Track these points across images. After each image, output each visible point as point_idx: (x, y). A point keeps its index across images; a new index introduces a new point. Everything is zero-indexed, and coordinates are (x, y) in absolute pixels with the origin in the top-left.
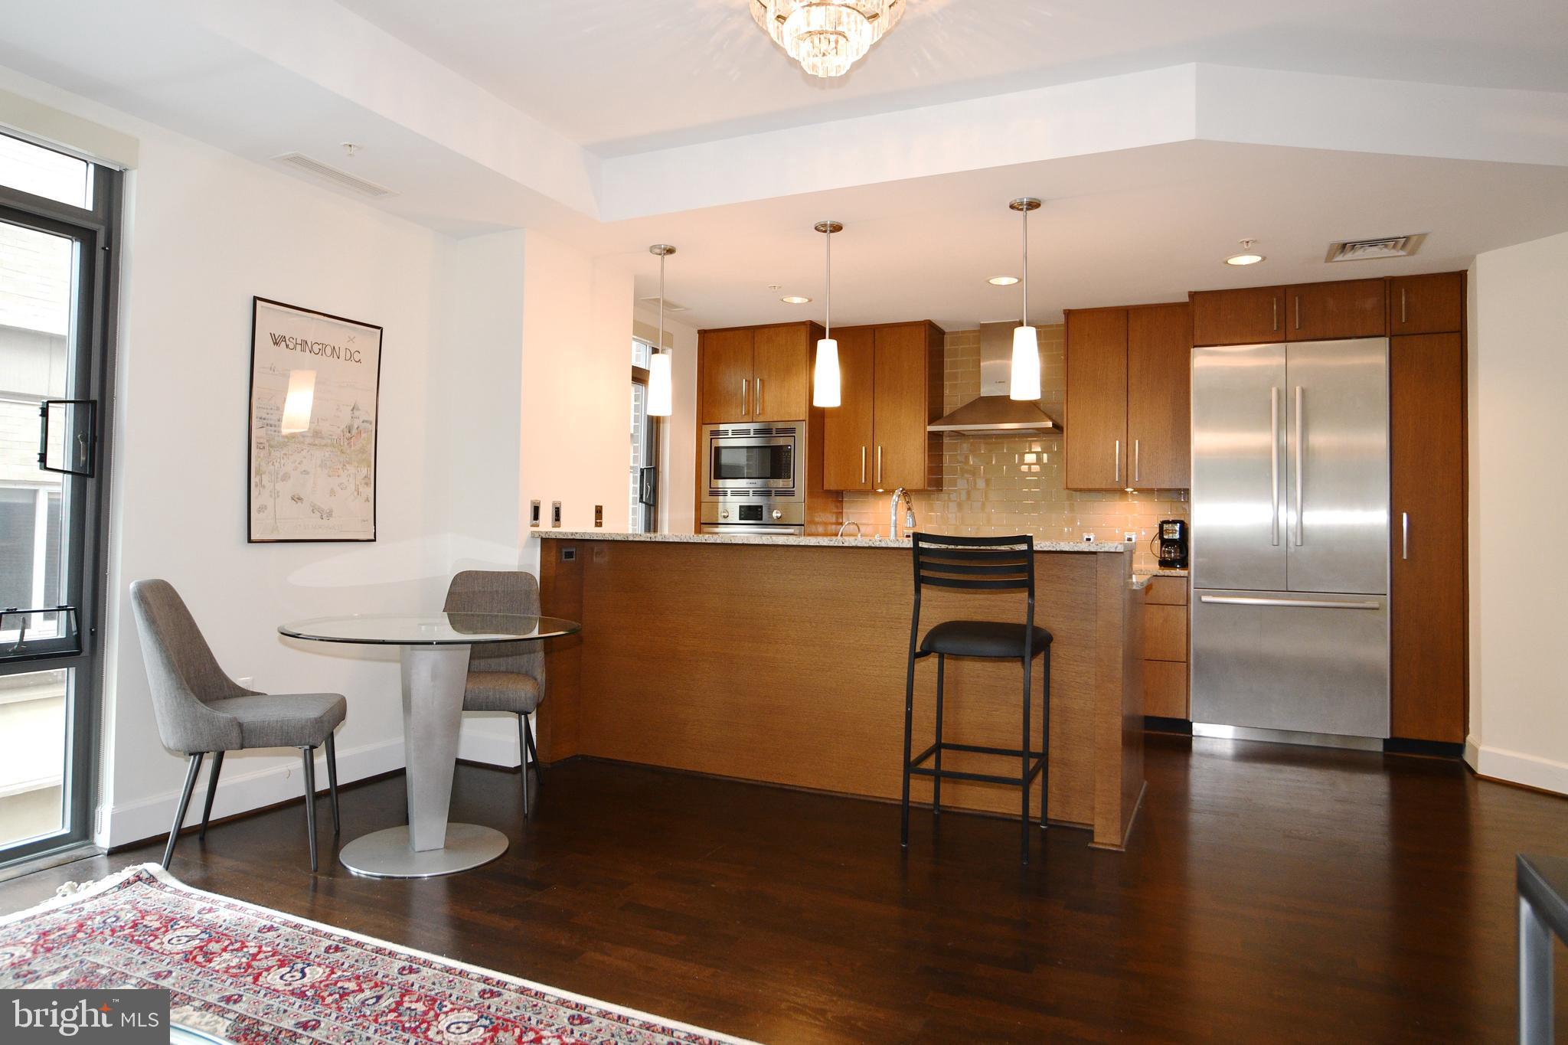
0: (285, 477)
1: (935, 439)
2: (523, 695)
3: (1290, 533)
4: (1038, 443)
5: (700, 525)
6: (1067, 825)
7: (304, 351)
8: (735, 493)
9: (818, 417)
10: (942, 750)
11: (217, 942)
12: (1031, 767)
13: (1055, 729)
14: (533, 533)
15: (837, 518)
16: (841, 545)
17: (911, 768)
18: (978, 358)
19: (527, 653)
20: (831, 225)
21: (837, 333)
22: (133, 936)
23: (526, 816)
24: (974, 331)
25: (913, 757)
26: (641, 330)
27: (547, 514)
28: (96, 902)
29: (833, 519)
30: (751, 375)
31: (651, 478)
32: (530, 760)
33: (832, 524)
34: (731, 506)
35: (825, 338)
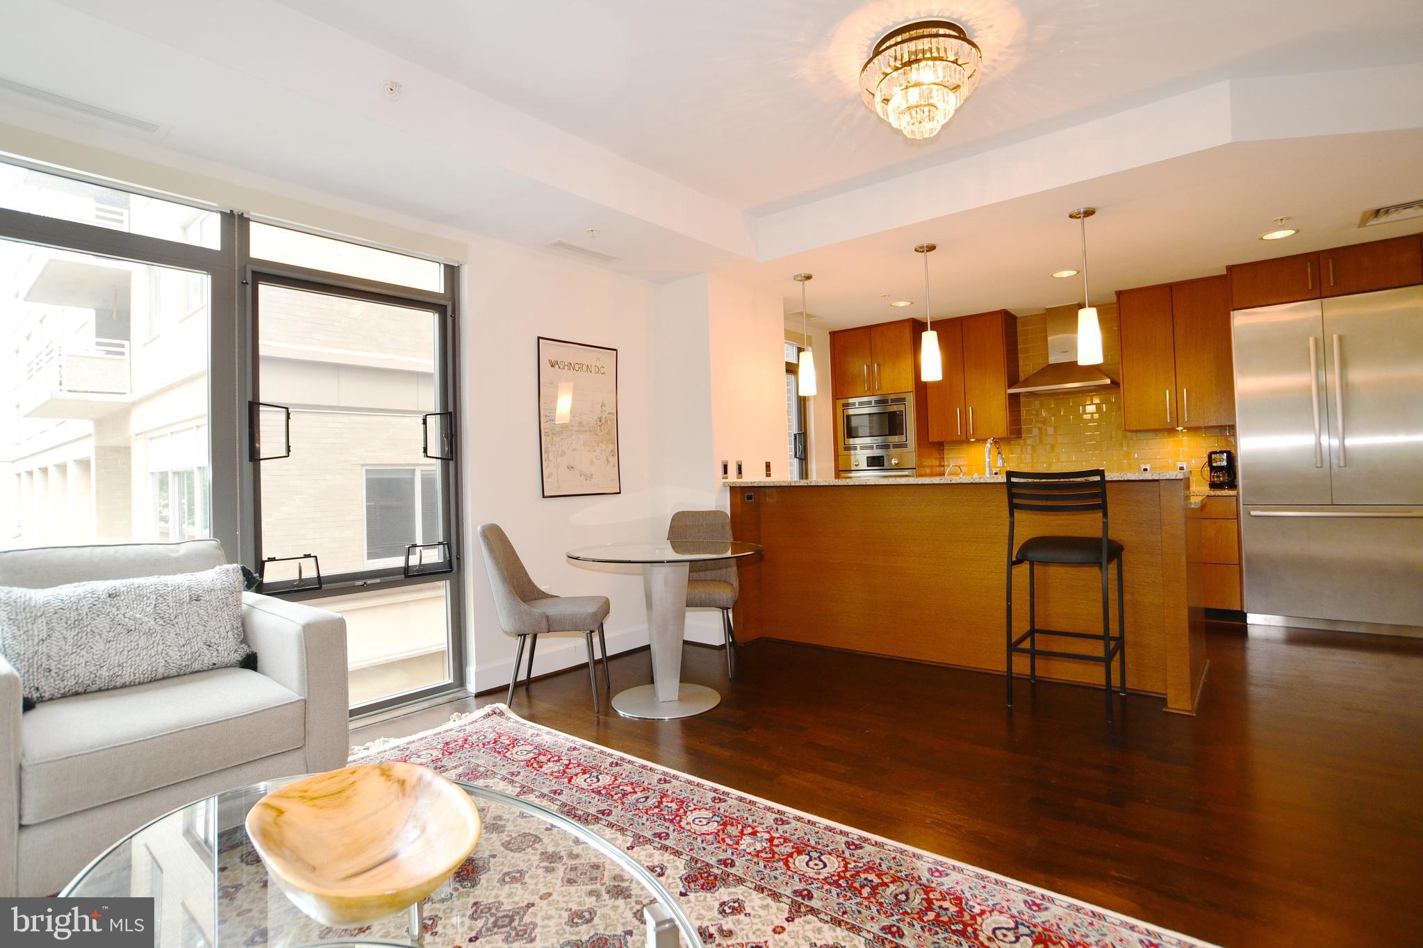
0: (563, 454)
1: (1014, 400)
2: (725, 597)
3: (1332, 456)
4: (1098, 396)
5: (838, 473)
6: (1143, 693)
7: (570, 369)
8: (862, 448)
9: (922, 388)
10: (1036, 634)
11: (544, 755)
12: (1111, 648)
13: (1128, 618)
14: (724, 483)
15: (940, 462)
16: (949, 482)
17: (1012, 647)
18: (1045, 334)
19: (725, 568)
20: (927, 247)
21: (936, 325)
22: (495, 749)
23: (730, 680)
24: (1041, 314)
25: (1013, 640)
26: (790, 336)
27: (732, 470)
28: (472, 726)
29: (938, 464)
30: (870, 359)
31: (802, 440)
32: (731, 641)
33: (937, 466)
34: (860, 457)
35: (927, 330)
